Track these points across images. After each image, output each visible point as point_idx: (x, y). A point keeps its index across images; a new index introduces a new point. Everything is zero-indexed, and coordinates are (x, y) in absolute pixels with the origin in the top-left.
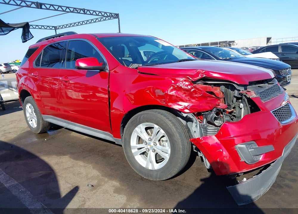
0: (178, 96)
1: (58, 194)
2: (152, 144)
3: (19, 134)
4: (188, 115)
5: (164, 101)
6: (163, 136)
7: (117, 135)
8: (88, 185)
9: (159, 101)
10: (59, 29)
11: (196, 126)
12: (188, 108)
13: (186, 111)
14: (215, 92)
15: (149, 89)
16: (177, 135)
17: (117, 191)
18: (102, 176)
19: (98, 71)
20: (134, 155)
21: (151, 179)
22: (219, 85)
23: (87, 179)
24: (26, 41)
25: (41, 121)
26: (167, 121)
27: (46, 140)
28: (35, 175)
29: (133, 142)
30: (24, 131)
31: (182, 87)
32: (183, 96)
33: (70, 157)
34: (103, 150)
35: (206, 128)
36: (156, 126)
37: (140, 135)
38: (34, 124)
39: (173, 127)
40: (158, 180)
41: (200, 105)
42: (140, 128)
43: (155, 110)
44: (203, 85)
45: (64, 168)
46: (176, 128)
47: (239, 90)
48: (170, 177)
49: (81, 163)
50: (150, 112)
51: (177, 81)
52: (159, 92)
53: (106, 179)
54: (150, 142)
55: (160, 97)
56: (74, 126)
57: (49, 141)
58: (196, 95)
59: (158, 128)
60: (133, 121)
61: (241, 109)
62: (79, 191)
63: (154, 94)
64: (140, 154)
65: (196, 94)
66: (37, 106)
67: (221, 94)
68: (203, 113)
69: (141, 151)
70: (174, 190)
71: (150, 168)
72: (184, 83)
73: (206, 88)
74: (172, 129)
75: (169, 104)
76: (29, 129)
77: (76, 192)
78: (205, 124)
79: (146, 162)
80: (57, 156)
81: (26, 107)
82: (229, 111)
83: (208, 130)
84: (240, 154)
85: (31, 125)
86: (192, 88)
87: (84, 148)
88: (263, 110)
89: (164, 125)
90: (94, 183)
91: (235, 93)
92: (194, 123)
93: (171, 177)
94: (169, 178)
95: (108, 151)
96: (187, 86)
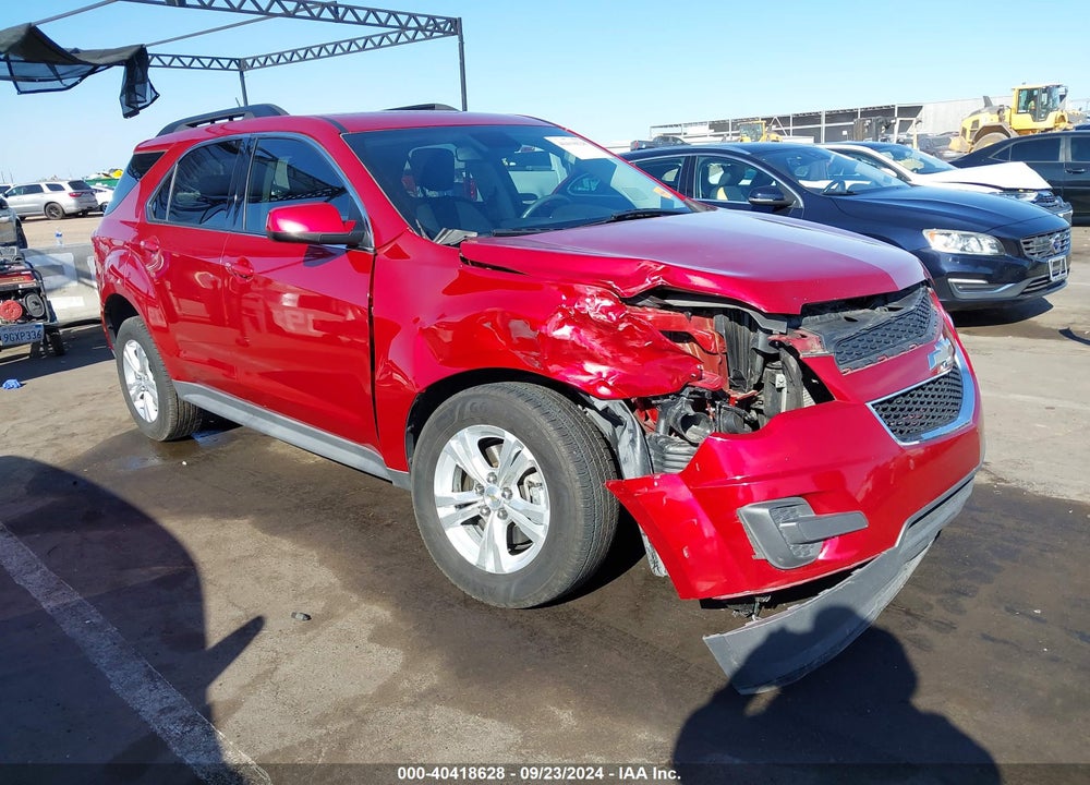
0: (578, 342)
1: (201, 638)
2: (498, 494)
3: (101, 439)
4: (611, 406)
5: (537, 358)
6: (532, 471)
7: (396, 459)
8: (294, 615)
9: (522, 356)
10: (252, 67)
11: (633, 441)
12: (610, 383)
13: (604, 390)
14: (697, 333)
15: (491, 317)
16: (570, 469)
17: (380, 636)
18: (344, 587)
19: (344, 247)
20: (444, 525)
21: (493, 604)
22: (710, 313)
23: (295, 597)
24: (135, 112)
25: (170, 402)
26: (543, 422)
27: (184, 463)
28: (138, 576)
29: (443, 484)
30: (118, 433)
31: (592, 315)
32: (594, 343)
33: (255, 524)
34: (364, 506)
35: (662, 448)
36: (509, 437)
37: (462, 464)
38: (149, 408)
39: (560, 443)
40: (511, 606)
41: (646, 374)
42: (463, 440)
43: (512, 383)
44: (659, 311)
45: (230, 557)
46: (570, 445)
47: (770, 332)
48: (545, 597)
49: (286, 545)
50: (493, 393)
51: (576, 297)
52: (521, 329)
53: (355, 599)
54: (492, 485)
55: (526, 344)
56: (272, 424)
57: (195, 467)
58: (634, 344)
59: (517, 444)
60: (441, 418)
61: (780, 390)
62: (264, 632)
63: (506, 332)
64: (462, 524)
65: (634, 338)
66: (156, 351)
67: (717, 340)
68: (653, 402)
69: (463, 515)
70: (557, 640)
71: (490, 567)
72: (597, 301)
73: (667, 320)
74: (556, 449)
75: (550, 368)
76: (134, 426)
77: (255, 635)
78: (661, 437)
79: (478, 548)
80: (212, 519)
81: (125, 353)
82: (740, 395)
83: (668, 456)
84: (753, 536)
85: (141, 412)
86: (620, 321)
87: (304, 496)
88: (841, 396)
89: (532, 434)
90: (316, 607)
91: (756, 340)
92: (626, 431)
93: (549, 598)
94: (543, 600)
95: (376, 510)
96: (606, 310)
